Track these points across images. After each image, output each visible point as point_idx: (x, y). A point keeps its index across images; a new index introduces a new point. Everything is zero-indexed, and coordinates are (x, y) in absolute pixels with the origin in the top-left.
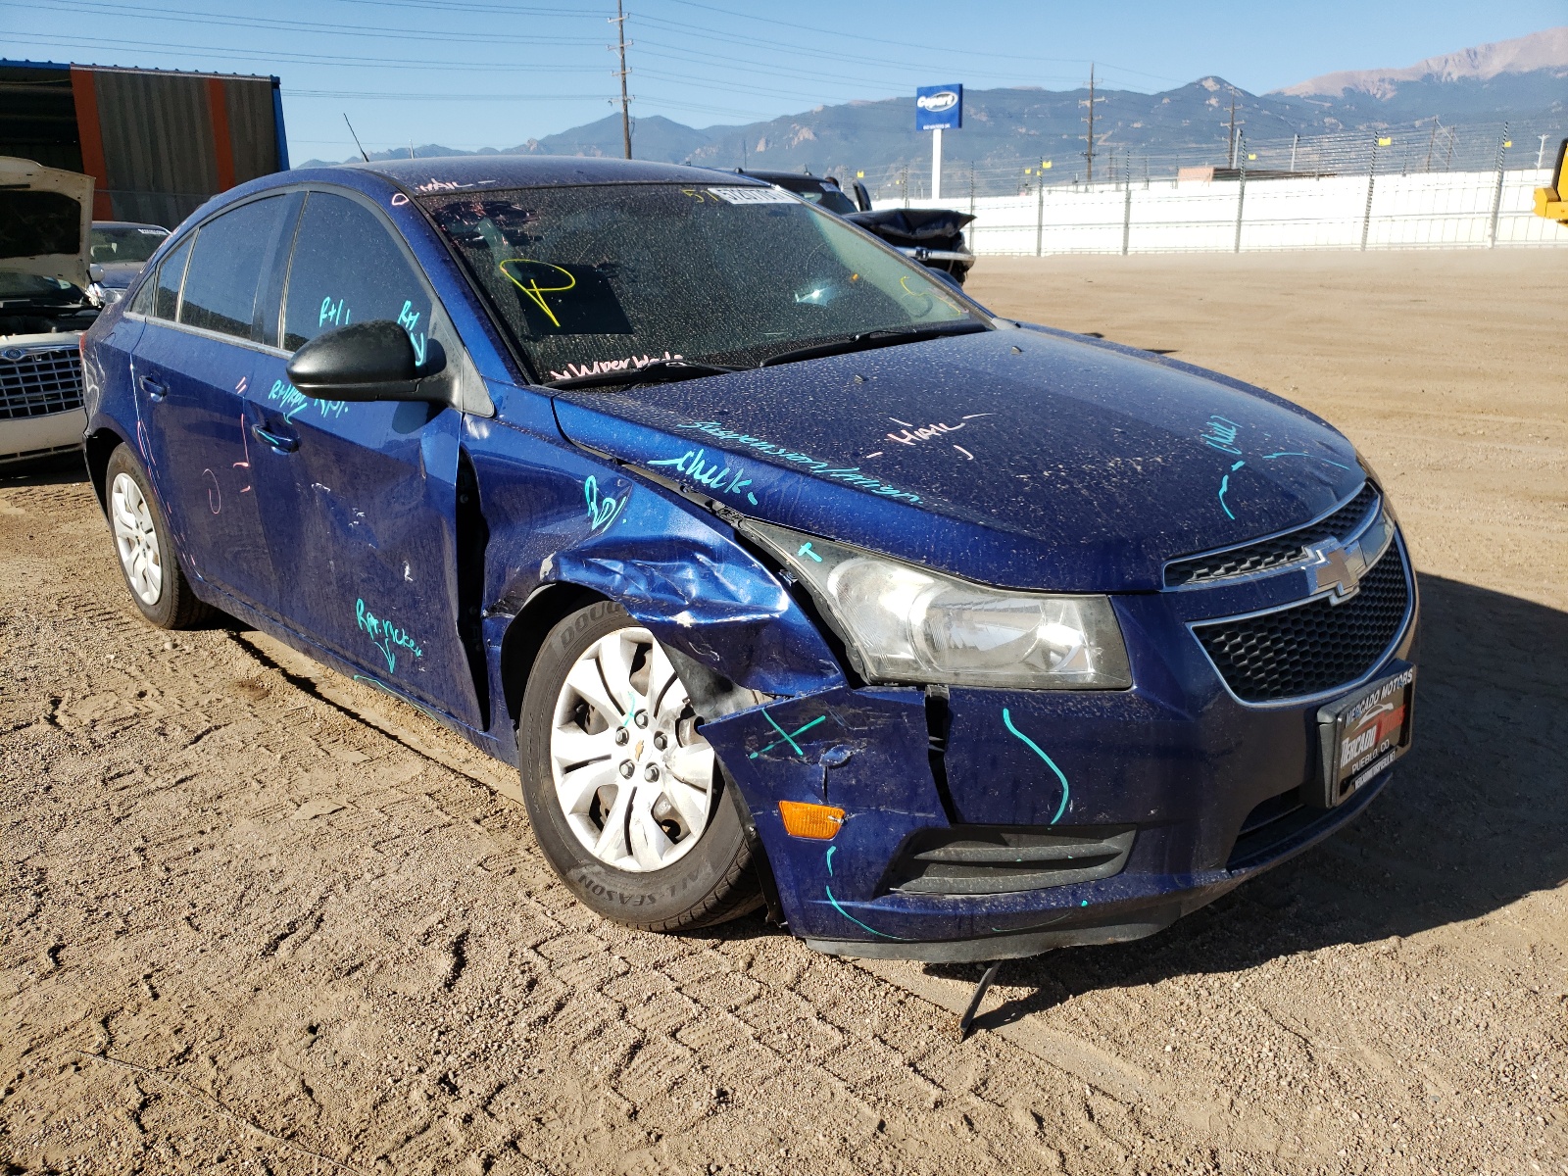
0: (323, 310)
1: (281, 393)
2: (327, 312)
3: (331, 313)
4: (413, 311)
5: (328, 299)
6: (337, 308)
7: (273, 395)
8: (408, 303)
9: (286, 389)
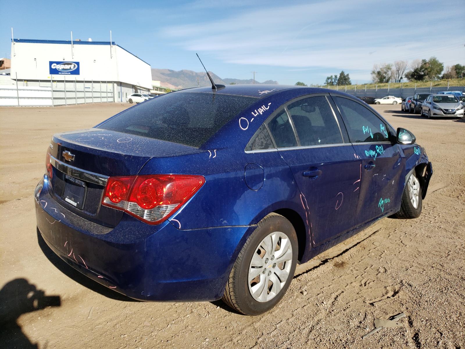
0: (364, 130)
1: (369, 153)
2: (365, 130)
3: (366, 130)
4: (383, 126)
5: (364, 127)
6: (367, 128)
7: (367, 155)
8: (381, 125)
9: (369, 152)
